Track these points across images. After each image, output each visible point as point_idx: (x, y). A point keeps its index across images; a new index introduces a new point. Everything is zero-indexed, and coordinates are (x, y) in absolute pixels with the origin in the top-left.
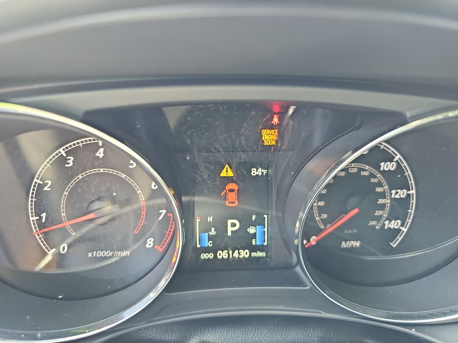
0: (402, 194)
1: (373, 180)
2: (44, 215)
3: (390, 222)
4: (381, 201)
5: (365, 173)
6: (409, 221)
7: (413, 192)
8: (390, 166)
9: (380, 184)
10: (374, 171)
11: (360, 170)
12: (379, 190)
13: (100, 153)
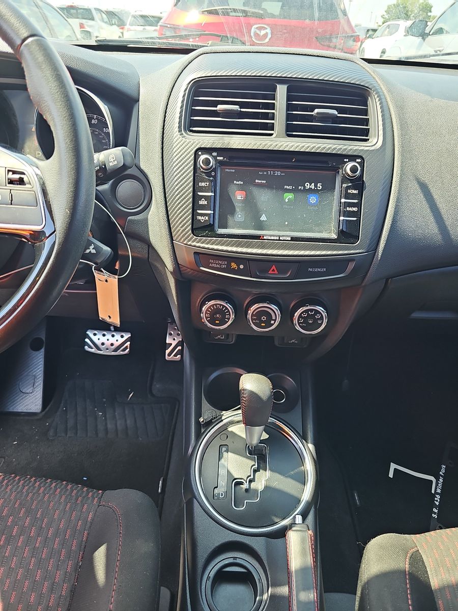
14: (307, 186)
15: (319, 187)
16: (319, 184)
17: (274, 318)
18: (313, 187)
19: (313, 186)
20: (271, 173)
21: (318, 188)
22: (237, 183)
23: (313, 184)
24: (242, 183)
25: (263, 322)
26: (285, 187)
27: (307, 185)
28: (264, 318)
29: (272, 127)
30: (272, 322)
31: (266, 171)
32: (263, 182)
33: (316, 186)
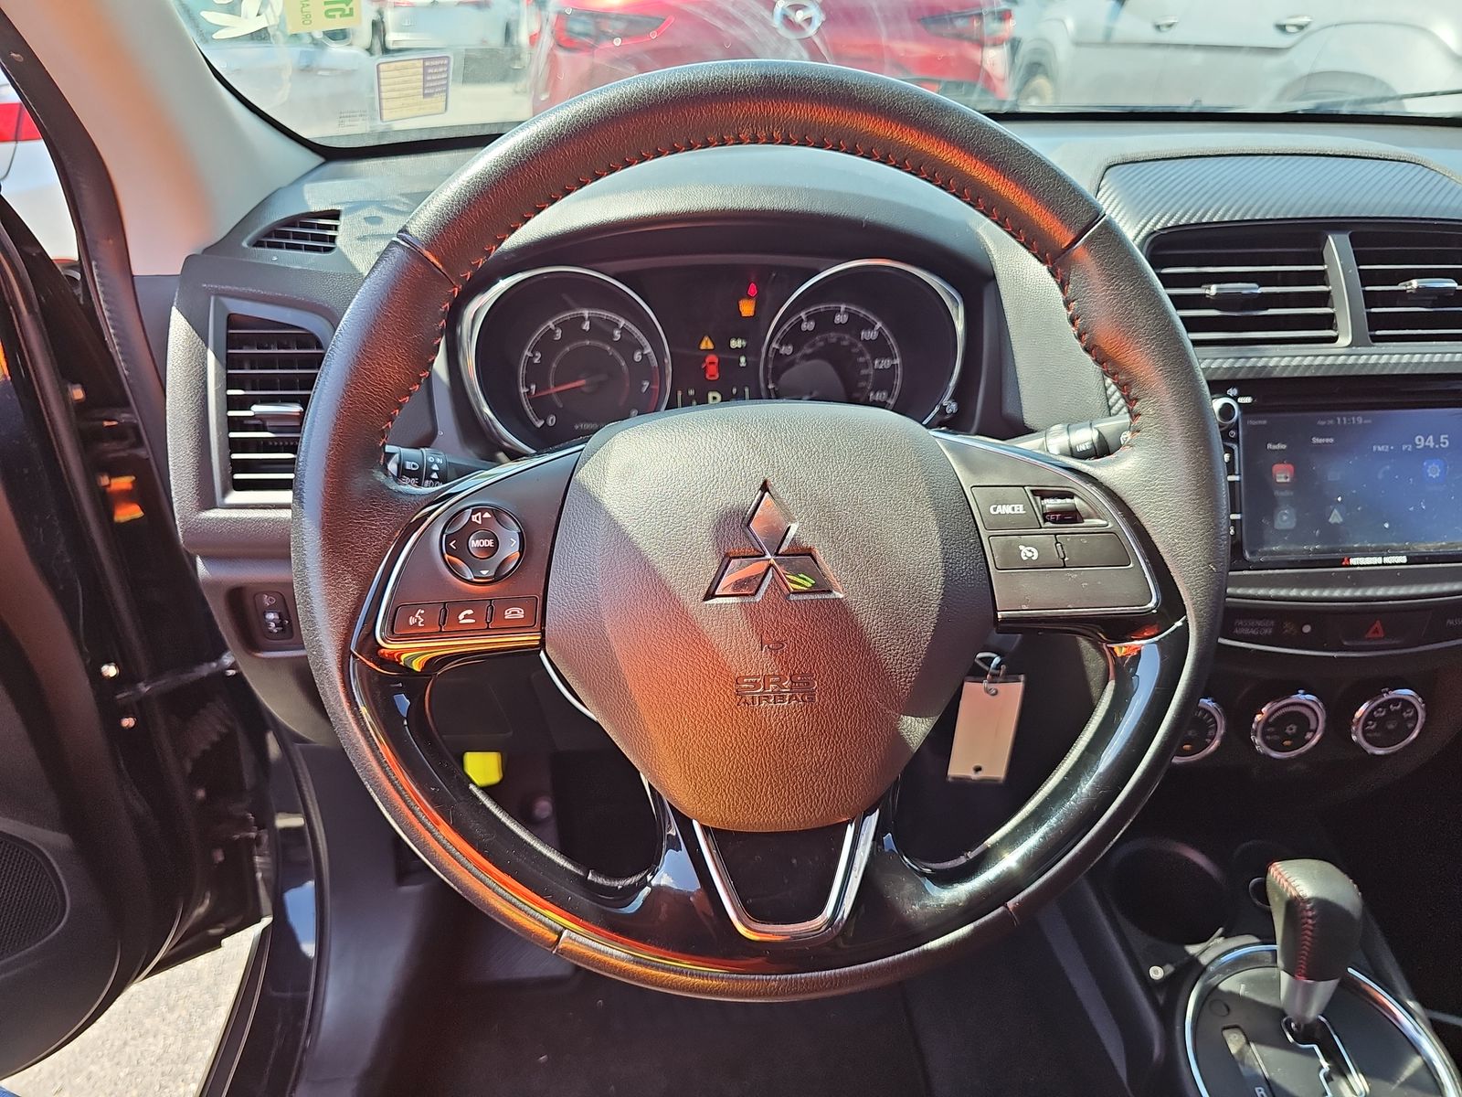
0: (886, 363)
1: (854, 350)
2: (533, 387)
3: (875, 393)
4: (864, 372)
5: (845, 343)
6: (896, 393)
7: (897, 361)
8: (870, 335)
9: (861, 354)
10: (855, 340)
11: (840, 339)
12: (861, 360)
13: (586, 326)
14: (1420, 442)
15: (1444, 443)
16: (1442, 437)
17: (1313, 726)
18: (1432, 445)
19: (1431, 442)
20: (1342, 421)
21: (1442, 445)
22: (1275, 447)
23: (1431, 437)
24: (1284, 447)
25: (1288, 737)
26: (1374, 448)
27: (1420, 440)
28: (1291, 729)
29: (1328, 322)
30: (1309, 735)
31: (1331, 418)
32: (1327, 440)
33: (1437, 441)
